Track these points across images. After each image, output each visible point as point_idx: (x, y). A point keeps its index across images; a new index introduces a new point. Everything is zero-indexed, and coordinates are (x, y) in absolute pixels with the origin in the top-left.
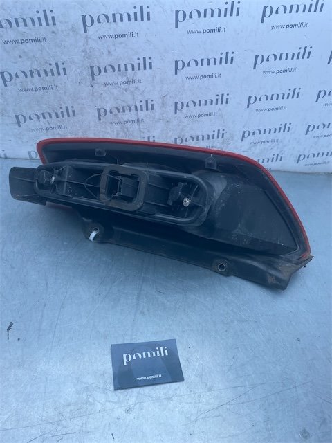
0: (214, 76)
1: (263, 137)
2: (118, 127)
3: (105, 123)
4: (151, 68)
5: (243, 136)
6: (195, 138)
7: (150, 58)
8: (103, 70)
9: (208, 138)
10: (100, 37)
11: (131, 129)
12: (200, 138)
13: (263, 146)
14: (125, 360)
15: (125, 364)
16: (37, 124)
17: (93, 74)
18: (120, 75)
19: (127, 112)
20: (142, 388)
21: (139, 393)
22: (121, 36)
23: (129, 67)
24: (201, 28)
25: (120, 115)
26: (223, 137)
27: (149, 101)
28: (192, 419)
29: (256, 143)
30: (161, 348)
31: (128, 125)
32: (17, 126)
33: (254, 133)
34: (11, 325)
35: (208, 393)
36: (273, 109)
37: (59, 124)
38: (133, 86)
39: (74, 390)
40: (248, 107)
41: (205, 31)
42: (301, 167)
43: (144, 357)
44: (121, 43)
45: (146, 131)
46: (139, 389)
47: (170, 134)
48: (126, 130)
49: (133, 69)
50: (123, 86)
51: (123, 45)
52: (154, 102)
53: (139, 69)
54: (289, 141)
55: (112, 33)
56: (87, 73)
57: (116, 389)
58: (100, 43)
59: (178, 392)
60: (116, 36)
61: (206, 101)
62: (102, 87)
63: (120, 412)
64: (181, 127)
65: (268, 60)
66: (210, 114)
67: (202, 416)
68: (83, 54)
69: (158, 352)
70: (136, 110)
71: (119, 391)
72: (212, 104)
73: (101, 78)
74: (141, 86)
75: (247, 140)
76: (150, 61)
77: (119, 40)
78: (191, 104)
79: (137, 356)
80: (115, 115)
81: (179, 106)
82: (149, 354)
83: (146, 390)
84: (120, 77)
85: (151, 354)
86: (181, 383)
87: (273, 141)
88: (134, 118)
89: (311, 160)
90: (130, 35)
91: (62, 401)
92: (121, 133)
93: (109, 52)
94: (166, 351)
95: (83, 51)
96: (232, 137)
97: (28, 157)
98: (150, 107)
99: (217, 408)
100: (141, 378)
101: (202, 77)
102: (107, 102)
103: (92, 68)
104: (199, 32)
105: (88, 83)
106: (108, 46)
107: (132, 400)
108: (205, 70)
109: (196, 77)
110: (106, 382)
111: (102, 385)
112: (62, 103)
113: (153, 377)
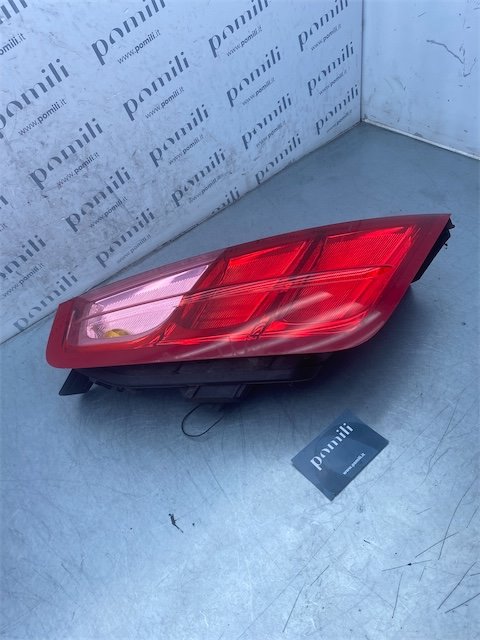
0: (176, 94)
1: (267, 129)
2: (101, 225)
3: (84, 230)
4: (100, 131)
5: (245, 143)
6: (195, 181)
7: (94, 120)
8: (47, 170)
9: (209, 171)
10: (22, 133)
11: (118, 218)
12: (200, 175)
13: (272, 139)
14: (317, 465)
15: (320, 469)
16: (6, 283)
17: (38, 182)
18: (69, 162)
19: (102, 200)
20: (356, 479)
21: (357, 486)
22: (45, 116)
23: (76, 146)
24: (132, 48)
25: (96, 209)
26: (224, 158)
28: (426, 472)
29: (263, 142)
30: (341, 428)
31: (111, 215)
33: (255, 132)
34: (172, 518)
35: (421, 437)
36: (260, 91)
37: (32, 267)
38: (92, 165)
39: (292, 529)
40: (232, 105)
41: (138, 48)
42: (326, 135)
43: (332, 448)
44: (50, 125)
45: (135, 209)
46: (353, 482)
47: (164, 195)
48: (112, 223)
49: (81, 145)
50: (81, 173)
51: (54, 124)
52: (126, 169)
53: (88, 141)
54: (297, 115)
55: (33, 118)
56: (30, 185)
57: (332, 499)
58: (26, 139)
59: (392, 457)
60: (41, 119)
61: (183, 129)
62: (56, 190)
63: (354, 515)
64: (172, 178)
65: (225, 37)
66: (196, 141)
67: (432, 462)
68: (14, 165)
69: (341, 434)
70: (111, 191)
71: (336, 498)
72: (191, 129)
73: (50, 181)
74: (101, 160)
75: (252, 144)
76: (95, 123)
77: (46, 122)
78: (168, 144)
79: (324, 453)
81: (156, 154)
82: (334, 442)
83: (361, 477)
84: (71, 166)
85: (337, 441)
86: (388, 446)
87: (280, 126)
88: (114, 202)
89: (332, 121)
90: (55, 107)
91: (290, 548)
92: (109, 229)
93: (42, 143)
94: (348, 427)
95: (12, 162)
96: (233, 152)
97: (18, 330)
98: (124, 177)
99: (440, 444)
100: (348, 470)
101: (163, 104)
102: (73, 204)
103: (33, 175)
104: (131, 53)
105: (39, 196)
106: (37, 138)
107: (356, 497)
108: (163, 93)
109: (157, 109)
110: (316, 500)
111: (315, 505)
112: (21, 240)
113: (357, 461)
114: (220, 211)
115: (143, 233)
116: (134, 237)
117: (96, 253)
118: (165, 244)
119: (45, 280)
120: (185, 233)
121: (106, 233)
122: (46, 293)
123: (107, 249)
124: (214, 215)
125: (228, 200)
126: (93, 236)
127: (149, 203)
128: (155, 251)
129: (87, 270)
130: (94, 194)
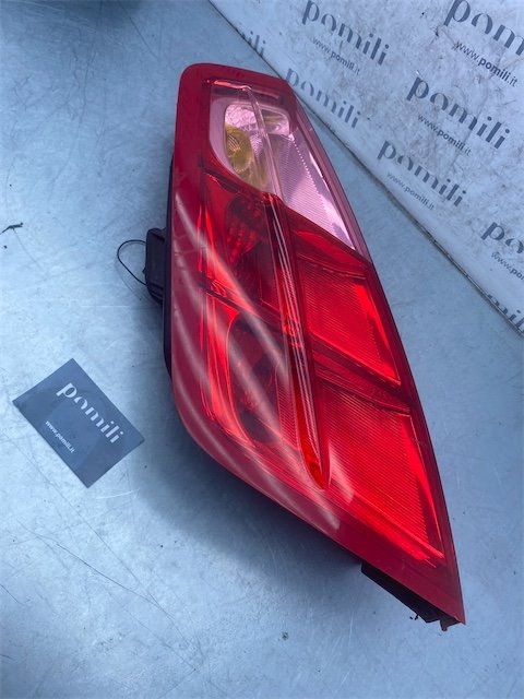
2: (425, 131)
3: (413, 110)
11: (441, 152)
14: (64, 390)
15: (59, 394)
16: (327, 35)
18: (491, 45)
19: (456, 117)
20: (39, 436)
21: (28, 436)
25: (443, 114)
27: (502, 129)
28: (38, 531)
30: (117, 428)
31: (442, 141)
32: (300, 20)
34: (18, 226)
35: (91, 533)
37: (352, 60)
38: (498, 81)
43: (87, 413)
45: (460, 173)
46: (36, 432)
48: (432, 146)
50: (482, 69)
52: (507, 136)
56: (445, 4)
57: (15, 403)
59: (65, 489)
62: (449, 46)
64: (517, 214)
67: (49, 542)
69: (107, 427)
71: (16, 410)
73: (461, 30)
74: (509, 92)
79: (81, 402)
80: (436, 109)
82: (97, 415)
83: (40, 444)
84: (488, 50)
85: (98, 420)
86: (83, 486)
88: (459, 138)
92: (424, 144)
94: (117, 437)
98: (496, 138)
99: (76, 559)
100: (51, 427)
102: (438, 78)
105: (435, 24)
107: (14, 434)
110: (16, 384)
111: (8, 383)
112: (377, 28)
113: (64, 441)
114: (495, 306)
115: (433, 196)
116: (423, 185)
117: (390, 139)
118: (428, 235)
119: (344, 84)
120: (451, 261)
121: (417, 142)
122: (330, 93)
123: (400, 152)
124: (487, 298)
125: (513, 317)
126: (410, 126)
127: (473, 189)
128: (416, 223)
129: (369, 136)
130: (461, 102)
